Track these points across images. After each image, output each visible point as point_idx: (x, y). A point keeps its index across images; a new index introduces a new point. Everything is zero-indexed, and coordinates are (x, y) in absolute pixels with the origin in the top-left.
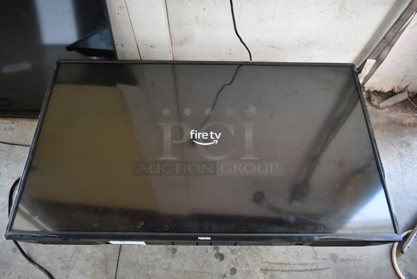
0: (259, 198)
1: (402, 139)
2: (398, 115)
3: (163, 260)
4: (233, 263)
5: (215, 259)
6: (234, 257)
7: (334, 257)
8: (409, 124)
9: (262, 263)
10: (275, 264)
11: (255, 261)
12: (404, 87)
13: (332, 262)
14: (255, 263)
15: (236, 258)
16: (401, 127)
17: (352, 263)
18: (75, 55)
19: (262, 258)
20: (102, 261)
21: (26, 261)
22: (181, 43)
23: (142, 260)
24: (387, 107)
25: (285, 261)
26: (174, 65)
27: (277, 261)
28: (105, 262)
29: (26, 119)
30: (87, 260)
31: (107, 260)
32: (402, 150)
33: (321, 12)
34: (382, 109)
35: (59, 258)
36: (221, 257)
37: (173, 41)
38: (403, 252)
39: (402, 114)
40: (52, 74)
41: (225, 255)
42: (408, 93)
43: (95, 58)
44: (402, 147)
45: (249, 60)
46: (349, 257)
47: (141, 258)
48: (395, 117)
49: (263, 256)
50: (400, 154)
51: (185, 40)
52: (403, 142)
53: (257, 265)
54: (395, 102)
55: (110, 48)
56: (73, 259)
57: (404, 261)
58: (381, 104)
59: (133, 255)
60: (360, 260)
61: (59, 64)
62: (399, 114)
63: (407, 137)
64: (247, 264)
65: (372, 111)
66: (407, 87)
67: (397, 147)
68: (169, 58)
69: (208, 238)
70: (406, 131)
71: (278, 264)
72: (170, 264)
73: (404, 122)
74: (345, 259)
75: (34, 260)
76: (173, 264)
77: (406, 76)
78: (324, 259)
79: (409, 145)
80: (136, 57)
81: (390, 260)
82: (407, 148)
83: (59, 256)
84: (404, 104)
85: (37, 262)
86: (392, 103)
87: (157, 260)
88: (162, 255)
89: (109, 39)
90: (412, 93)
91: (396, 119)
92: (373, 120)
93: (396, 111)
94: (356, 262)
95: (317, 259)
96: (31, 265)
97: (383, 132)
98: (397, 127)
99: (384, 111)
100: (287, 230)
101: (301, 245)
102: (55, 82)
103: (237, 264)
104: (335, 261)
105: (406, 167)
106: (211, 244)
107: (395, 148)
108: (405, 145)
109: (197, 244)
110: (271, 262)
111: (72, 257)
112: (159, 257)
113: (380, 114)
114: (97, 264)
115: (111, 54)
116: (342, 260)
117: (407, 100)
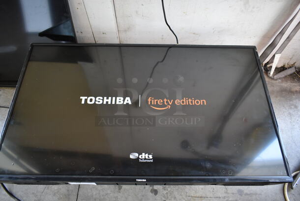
0: (185, 144)
1: (291, 102)
2: (287, 85)
3: (111, 195)
4: (164, 197)
5: (151, 194)
6: (165, 192)
7: (241, 193)
8: (296, 91)
9: (186, 196)
10: (196, 197)
11: (181, 195)
12: (292, 63)
13: (239, 196)
14: (181, 197)
15: (167, 193)
16: (290, 93)
17: (254, 197)
18: (46, 40)
19: (187, 193)
20: (65, 195)
21: (8, 196)
22: (125, 31)
23: (96, 195)
24: (280, 79)
25: (204, 195)
26: (120, 46)
27: (198, 195)
28: (67, 196)
29: (10, 88)
30: (54, 195)
31: (69, 195)
32: (291, 111)
33: (230, 7)
34: (276, 80)
35: (33, 193)
36: (155, 192)
37: (119, 29)
38: (292, 188)
39: (291, 84)
40: (27, 54)
41: (158, 191)
42: (295, 68)
43: (64, 42)
44: (291, 108)
45: (176, 43)
46: (252, 192)
47: (94, 193)
48: (286, 86)
49: (188, 191)
50: (290, 114)
51: (128, 29)
52: (292, 105)
53: (183, 198)
54: (286, 74)
55: (72, 34)
56: (43, 194)
57: (293, 195)
58: (275, 77)
59: (89, 191)
60: (260, 194)
61: (32, 46)
62: (289, 84)
63: (294, 101)
64: (175, 198)
65: (269, 82)
66: (294, 64)
67: (287, 108)
68: (117, 42)
69: (144, 180)
70: (294, 97)
71: (198, 197)
72: (116, 198)
73: (292, 90)
74: (249, 193)
75: (14, 194)
76: (119, 197)
77: (294, 55)
78: (233, 194)
79: (296, 107)
80: (92, 41)
81: (282, 194)
82: (295, 109)
83: (33, 192)
84: (293, 77)
85: (16, 196)
86: (283, 76)
87: (107, 194)
88: (111, 191)
89: (70, 28)
90: (299, 68)
91: (287, 87)
92: (270, 88)
93: (286, 81)
94: (257, 196)
95: (228, 193)
96: (12, 199)
97: (277, 97)
98: (287, 93)
99: (277, 81)
100: (205, 173)
101: (215, 184)
102: (29, 60)
103: (167, 198)
104: (241, 195)
105: (294, 124)
106: (146, 184)
107: (286, 109)
108: (293, 107)
109: (136, 184)
110: (193, 195)
111: (42, 192)
112: (109, 192)
113: (275, 84)
114: (61, 198)
115: (72, 39)
116: (246, 194)
117: (294, 73)
